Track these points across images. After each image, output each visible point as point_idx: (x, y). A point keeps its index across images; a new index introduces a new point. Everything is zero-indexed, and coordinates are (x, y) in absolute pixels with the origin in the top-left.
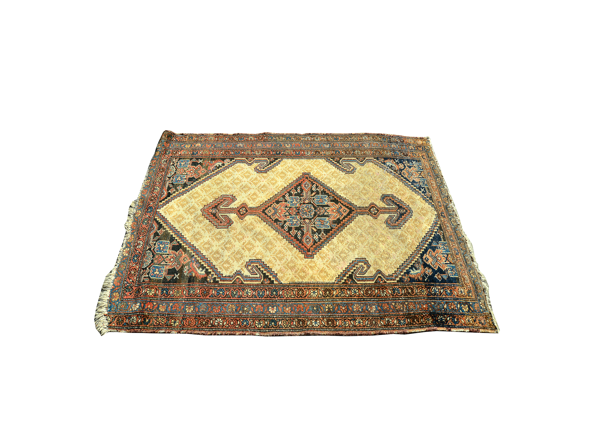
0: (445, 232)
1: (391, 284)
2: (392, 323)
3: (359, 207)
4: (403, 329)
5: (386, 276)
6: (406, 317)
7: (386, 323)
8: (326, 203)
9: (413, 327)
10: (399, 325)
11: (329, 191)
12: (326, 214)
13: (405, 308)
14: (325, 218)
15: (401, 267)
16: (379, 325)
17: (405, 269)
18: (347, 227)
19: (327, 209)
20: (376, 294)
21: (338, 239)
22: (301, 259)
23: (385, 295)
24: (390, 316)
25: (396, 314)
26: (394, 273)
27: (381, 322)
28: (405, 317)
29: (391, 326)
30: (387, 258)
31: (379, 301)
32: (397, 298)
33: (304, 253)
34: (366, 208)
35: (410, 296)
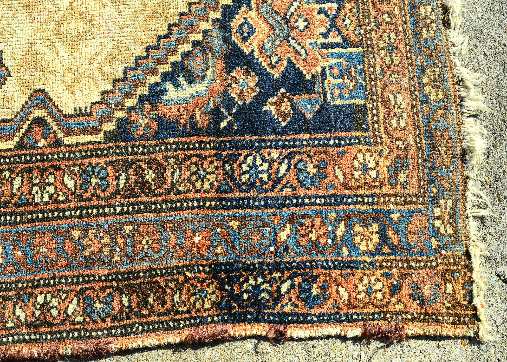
1: (80, 148)
2: (59, 313)
4: (97, 337)
5: (65, 116)
6: (118, 289)
7: (38, 313)
9: (138, 328)
10: (84, 322)
13: (118, 250)
15: (132, 75)
16: (8, 325)
17: (143, 84)
20: (13, 195)
23: (51, 196)
24: (54, 285)
25: (78, 277)
26: (97, 103)
27: (18, 312)
28: (112, 287)
29: (52, 325)
30: (80, 37)
31: (22, 222)
32: (93, 207)
35: (145, 199)
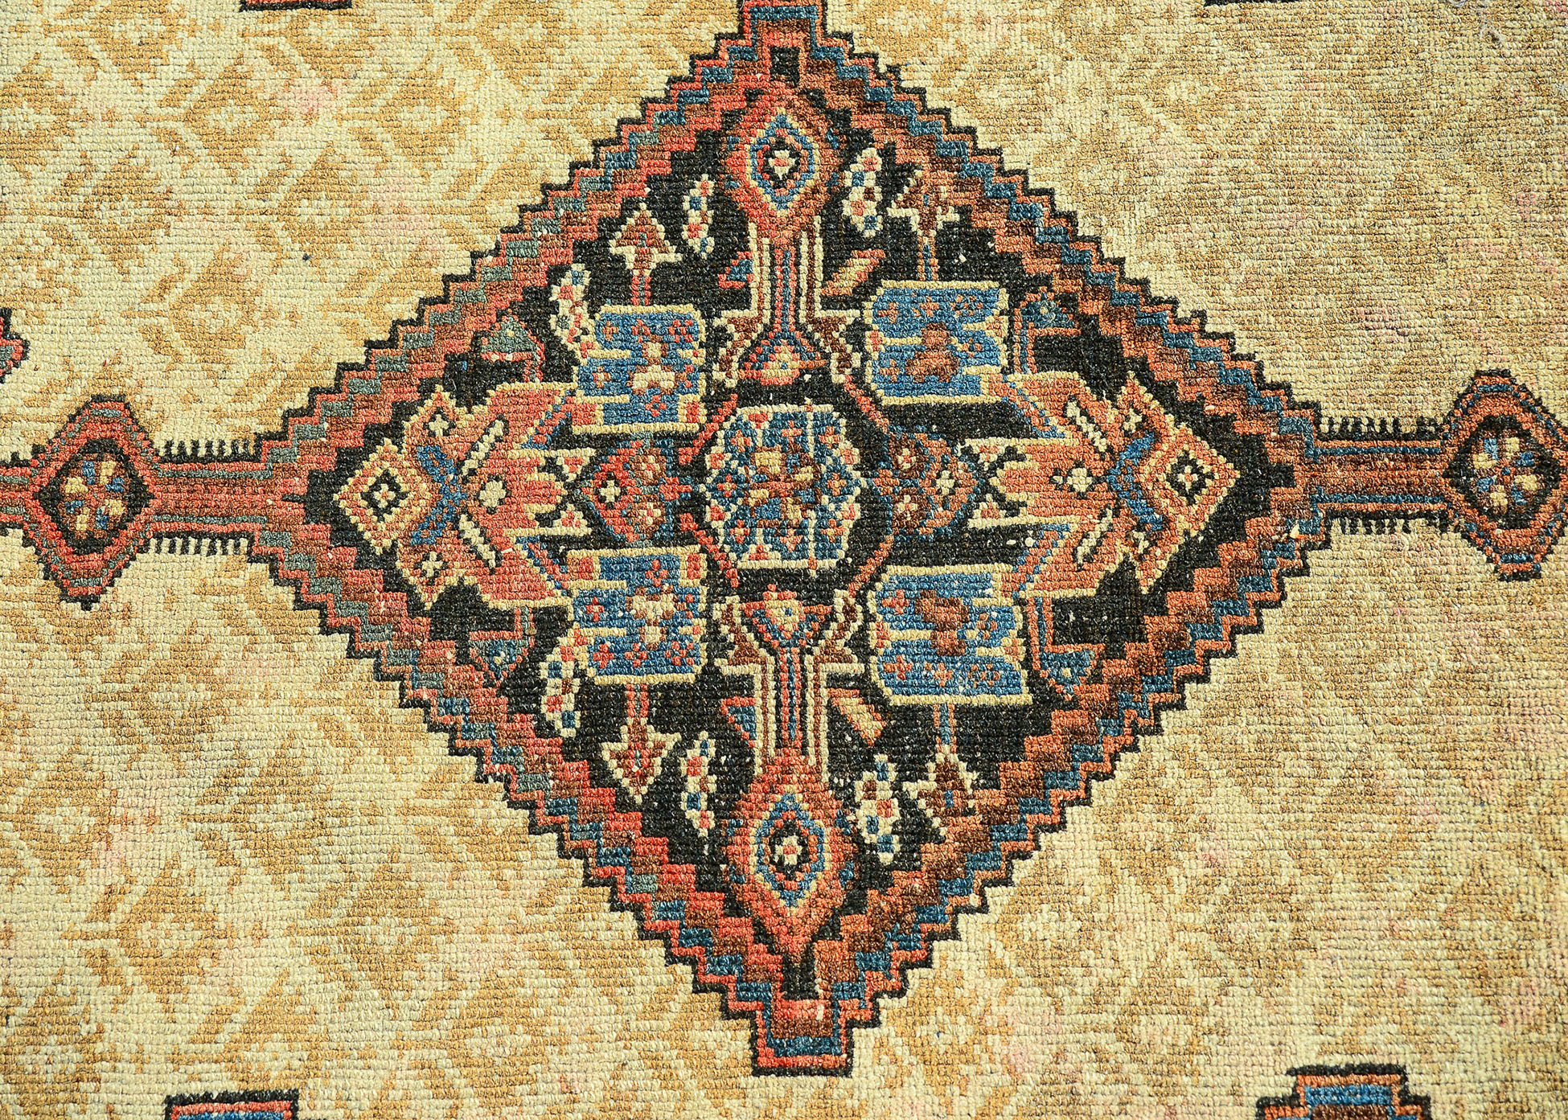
3: (1343, 434)
8: (984, 386)
11: (1028, 229)
12: (989, 523)
14: (978, 568)
18: (1204, 678)
19: (1000, 463)
21: (1115, 837)
22: (720, 1086)
33: (742, 1015)
34: (1421, 434)
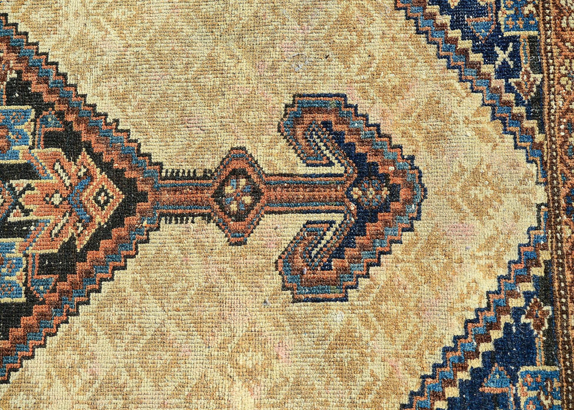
0: (563, 312)
3: (172, 178)
8: (20, 155)
11: (46, 81)
12: (17, 219)
14: (10, 240)
18: (99, 291)
19: (23, 192)
21: (54, 361)
34: (205, 177)
